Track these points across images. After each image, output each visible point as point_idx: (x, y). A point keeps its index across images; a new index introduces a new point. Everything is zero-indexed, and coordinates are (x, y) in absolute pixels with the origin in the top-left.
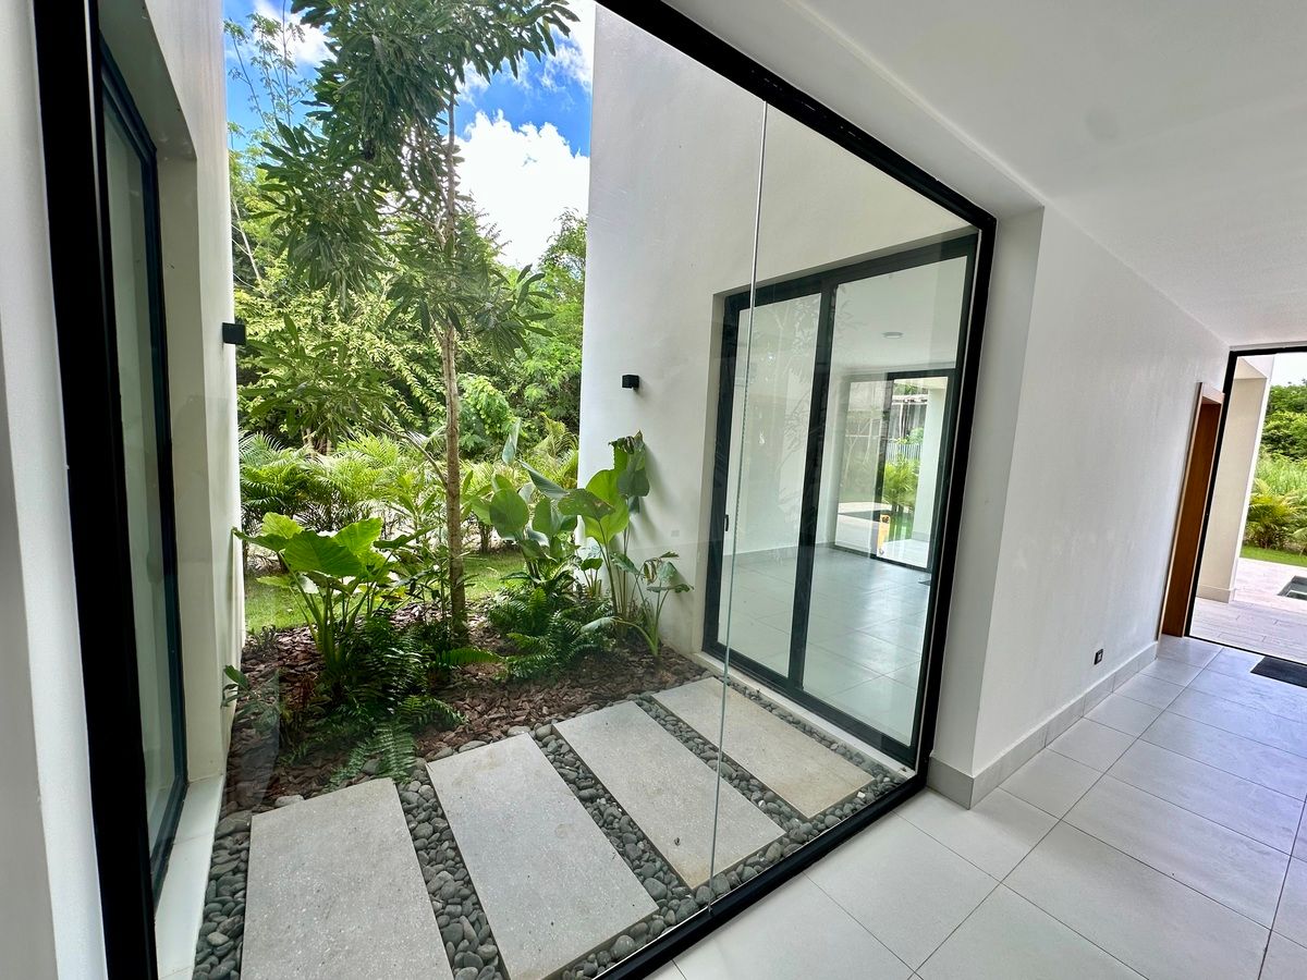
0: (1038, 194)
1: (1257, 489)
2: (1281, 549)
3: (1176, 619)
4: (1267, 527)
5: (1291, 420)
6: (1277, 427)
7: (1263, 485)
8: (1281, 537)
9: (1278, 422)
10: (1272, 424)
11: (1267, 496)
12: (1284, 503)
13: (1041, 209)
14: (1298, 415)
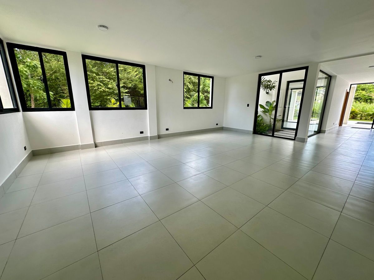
0: (336, 75)
1: (352, 108)
2: (356, 119)
3: (341, 124)
4: (354, 115)
5: (361, 93)
6: (357, 95)
7: (353, 107)
8: (356, 117)
9: (358, 94)
10: (357, 94)
11: (354, 109)
12: (357, 110)
13: (336, 76)
14: (363, 91)
